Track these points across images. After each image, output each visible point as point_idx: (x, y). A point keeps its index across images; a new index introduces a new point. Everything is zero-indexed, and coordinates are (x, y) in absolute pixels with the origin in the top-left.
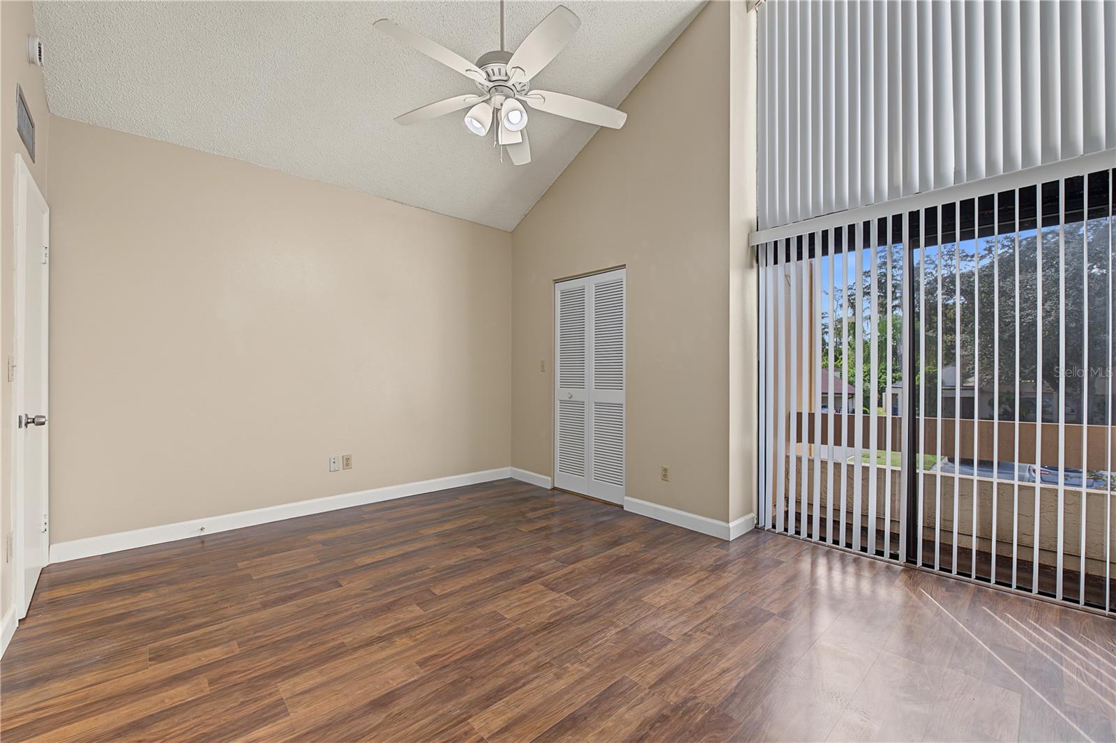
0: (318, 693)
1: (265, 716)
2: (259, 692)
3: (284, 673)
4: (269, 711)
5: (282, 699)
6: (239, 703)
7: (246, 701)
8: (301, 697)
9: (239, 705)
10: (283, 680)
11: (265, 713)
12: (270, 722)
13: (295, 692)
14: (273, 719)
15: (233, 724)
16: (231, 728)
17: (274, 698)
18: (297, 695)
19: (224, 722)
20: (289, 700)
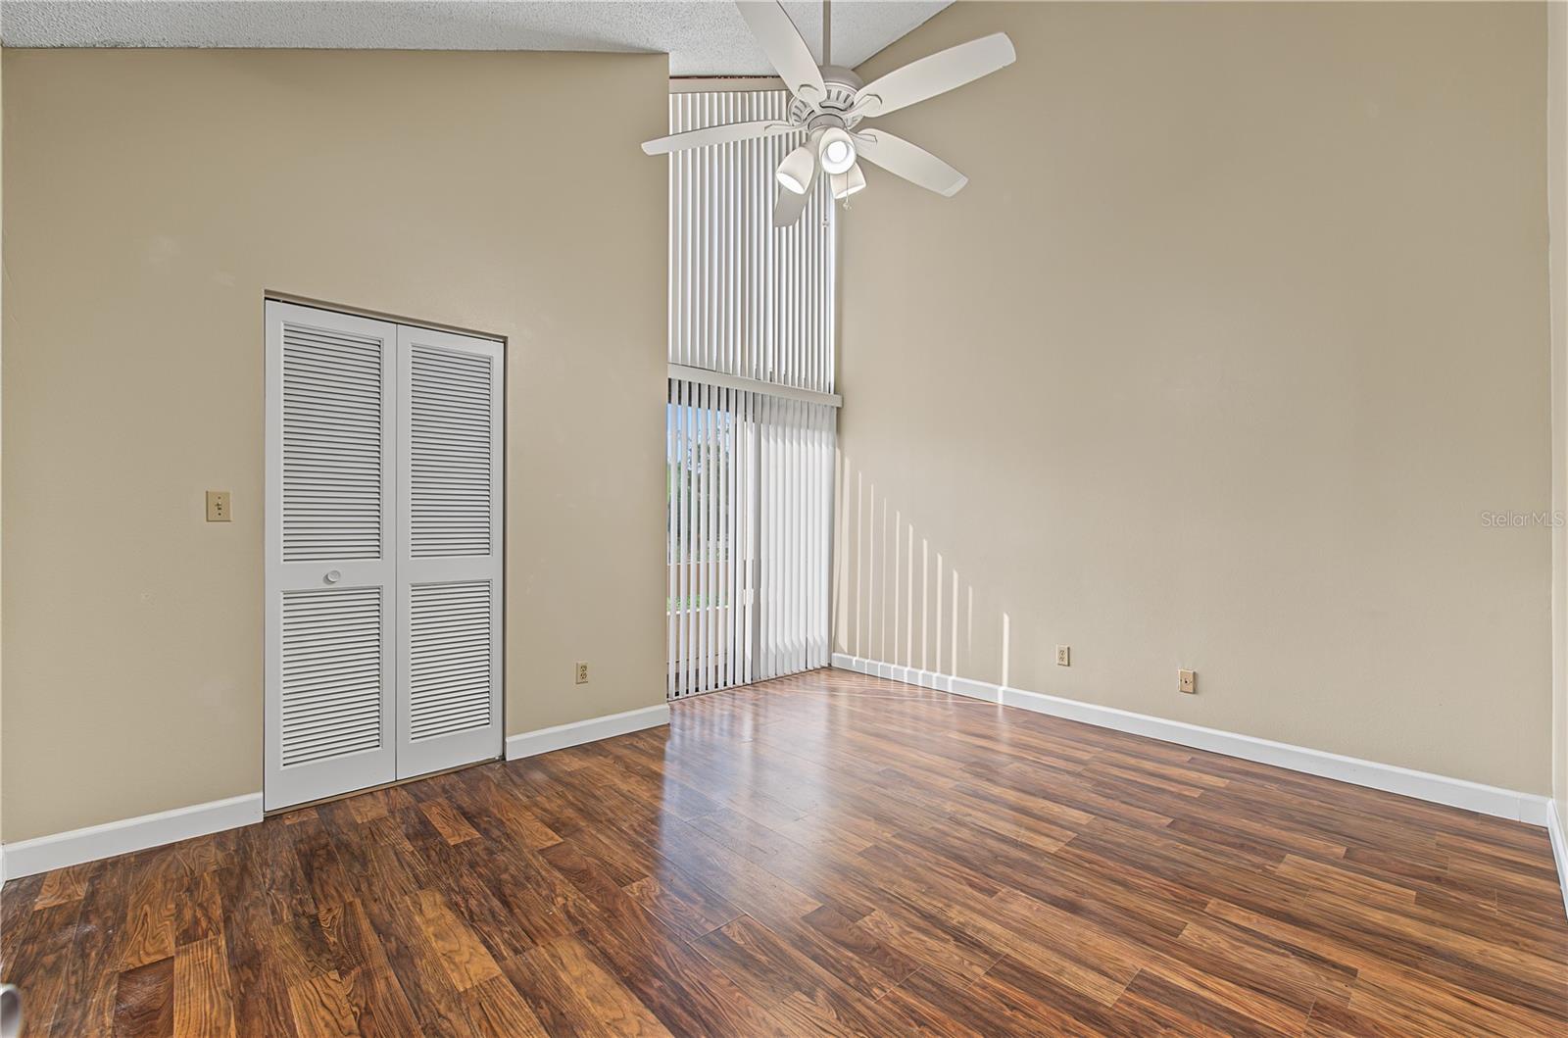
0: (1095, 961)
1: (1161, 991)
2: (1138, 1020)
3: (1087, 1011)
4: (1153, 991)
5: (1127, 989)
6: (1169, 1030)
7: (1159, 1023)
8: (1110, 972)
9: (1170, 1027)
10: (1100, 1004)
11: (1159, 994)
12: (1164, 981)
13: (1108, 982)
14: (1158, 981)
15: (1197, 1015)
16: (1202, 1014)
17: (1131, 996)
18: (1111, 978)
19: (1204, 1026)
20: (1124, 980)
